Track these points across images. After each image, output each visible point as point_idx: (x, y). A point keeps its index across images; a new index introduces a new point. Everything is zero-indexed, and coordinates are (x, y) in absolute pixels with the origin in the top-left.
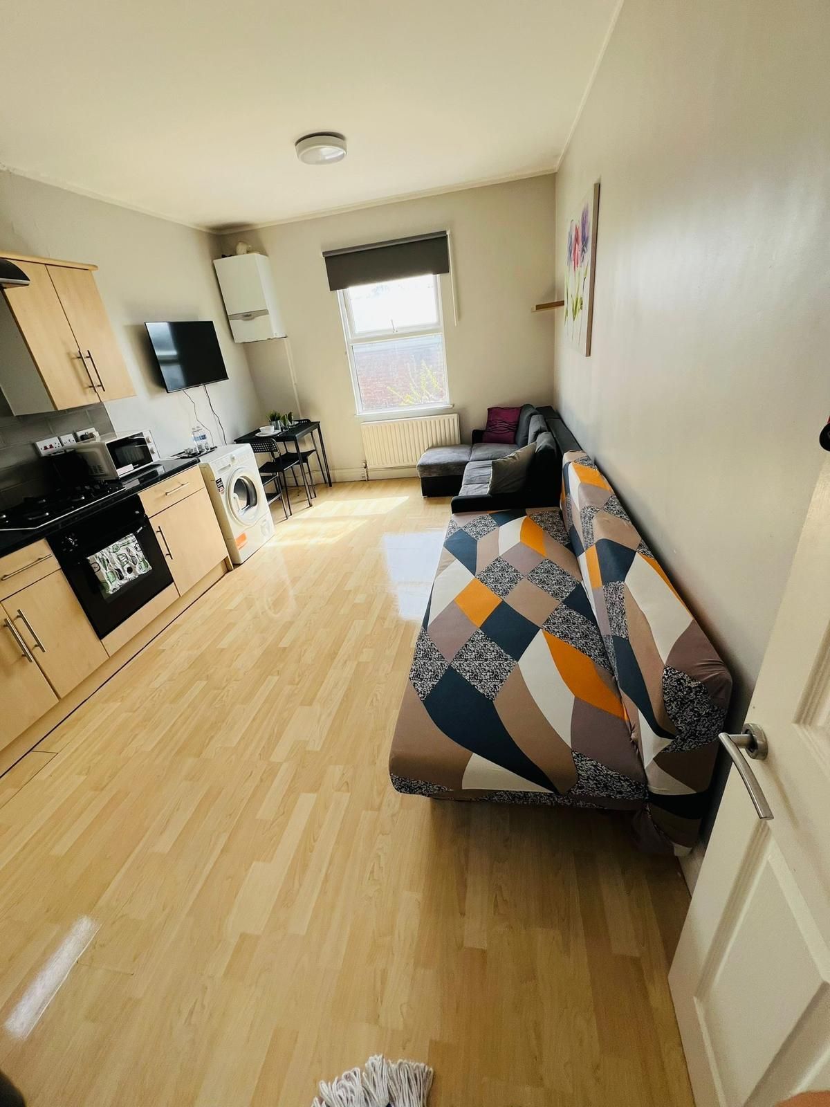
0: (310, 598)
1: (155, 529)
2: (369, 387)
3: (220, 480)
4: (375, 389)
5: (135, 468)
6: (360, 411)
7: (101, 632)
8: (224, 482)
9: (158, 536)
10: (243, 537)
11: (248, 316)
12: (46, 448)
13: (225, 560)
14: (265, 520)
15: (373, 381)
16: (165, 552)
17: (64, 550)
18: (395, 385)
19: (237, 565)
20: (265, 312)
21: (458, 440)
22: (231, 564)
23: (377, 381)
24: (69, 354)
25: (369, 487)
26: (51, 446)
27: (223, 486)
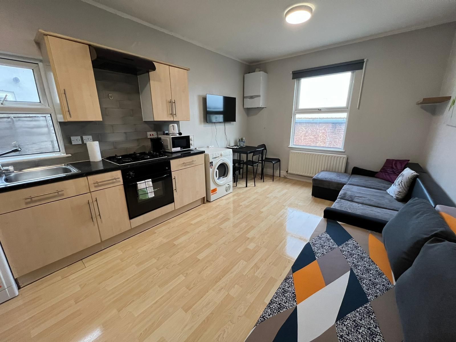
0: (228, 233)
1: (173, 177)
2: (306, 137)
3: (212, 162)
4: (309, 139)
5: (181, 149)
6: (292, 145)
7: (132, 216)
8: (214, 164)
9: (173, 181)
10: (214, 190)
11: (252, 97)
12: (150, 135)
13: (204, 198)
14: (229, 185)
15: (309, 135)
16: (174, 188)
17: (127, 177)
18: (319, 138)
19: (208, 201)
20: (259, 96)
21: (343, 170)
22: (206, 200)
23: (311, 135)
24: (167, 100)
25: (286, 182)
26: (153, 135)
27: (212, 165)
